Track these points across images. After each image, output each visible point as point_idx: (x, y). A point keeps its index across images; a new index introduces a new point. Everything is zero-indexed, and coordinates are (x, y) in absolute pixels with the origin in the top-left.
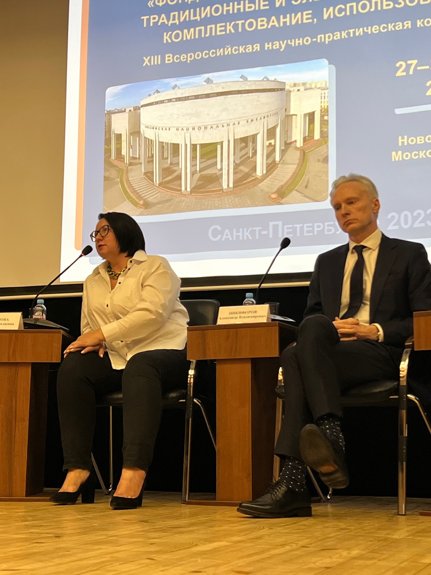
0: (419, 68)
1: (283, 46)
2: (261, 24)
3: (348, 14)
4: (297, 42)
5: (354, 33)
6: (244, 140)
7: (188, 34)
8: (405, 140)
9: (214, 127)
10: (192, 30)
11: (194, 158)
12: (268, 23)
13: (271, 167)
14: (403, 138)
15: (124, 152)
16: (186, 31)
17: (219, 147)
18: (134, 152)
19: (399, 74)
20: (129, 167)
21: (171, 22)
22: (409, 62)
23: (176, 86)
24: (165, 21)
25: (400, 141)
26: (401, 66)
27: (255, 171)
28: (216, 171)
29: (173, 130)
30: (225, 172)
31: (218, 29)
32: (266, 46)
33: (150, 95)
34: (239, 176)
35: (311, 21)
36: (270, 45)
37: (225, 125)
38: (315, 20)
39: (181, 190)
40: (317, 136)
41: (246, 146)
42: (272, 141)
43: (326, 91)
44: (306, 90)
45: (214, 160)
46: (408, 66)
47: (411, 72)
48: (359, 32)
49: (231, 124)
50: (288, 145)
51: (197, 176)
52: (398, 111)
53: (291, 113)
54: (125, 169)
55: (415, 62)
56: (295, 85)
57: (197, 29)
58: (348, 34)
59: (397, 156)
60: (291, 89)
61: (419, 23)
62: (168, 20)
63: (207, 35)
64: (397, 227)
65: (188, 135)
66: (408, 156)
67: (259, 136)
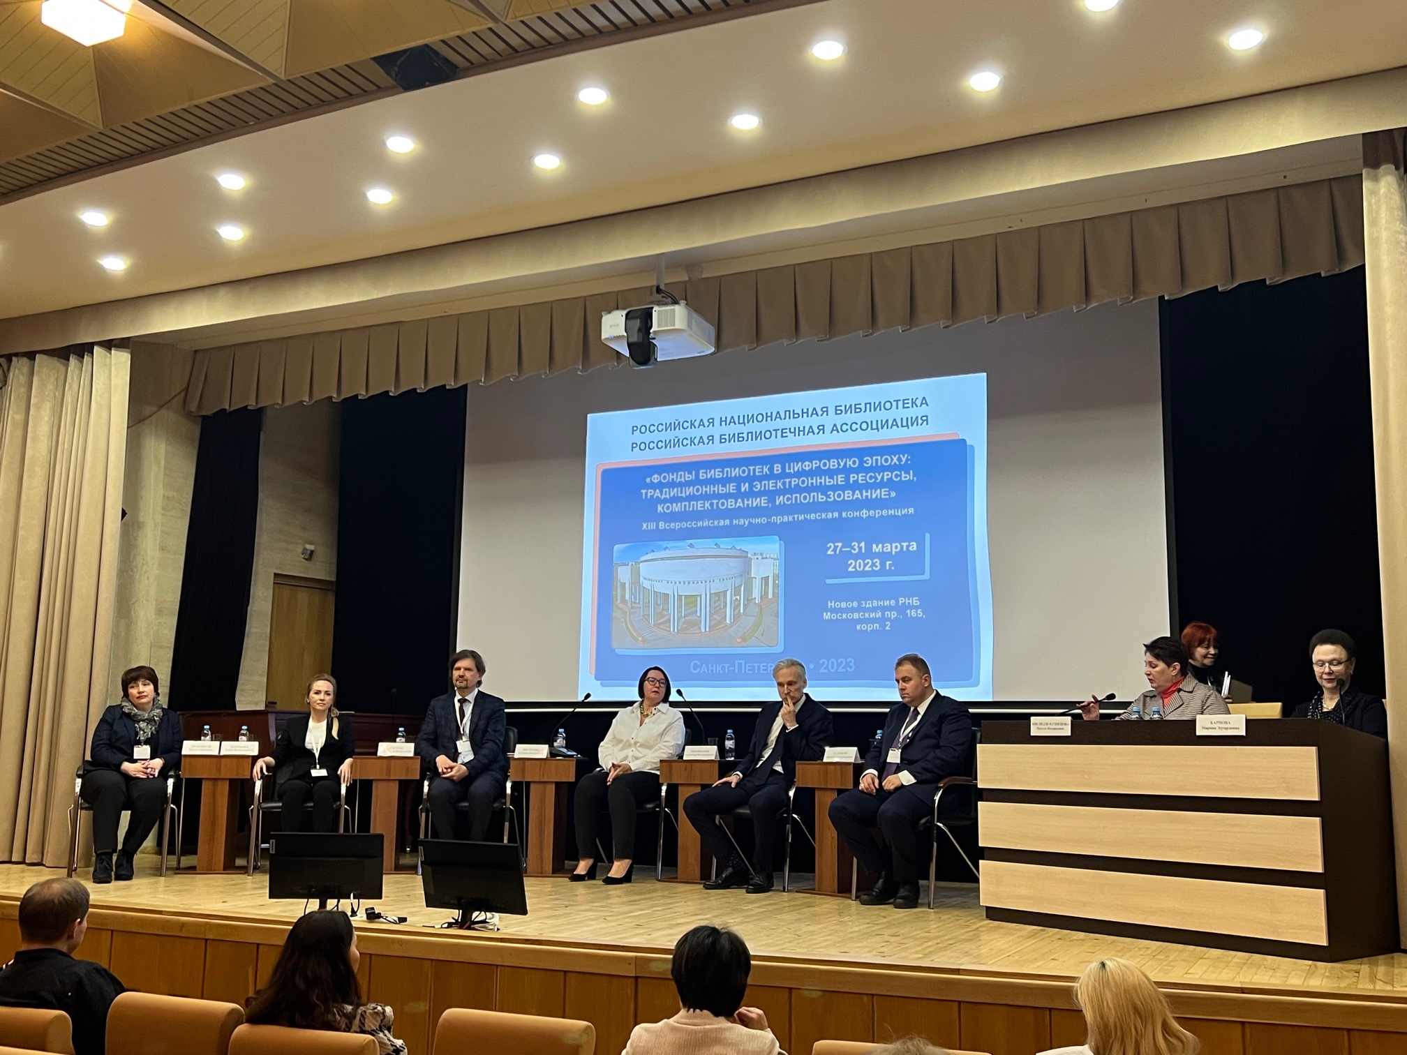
0: (843, 549)
1: (747, 523)
2: (731, 504)
3: (794, 502)
4: (757, 520)
5: (798, 518)
6: (717, 594)
7: (677, 507)
8: (833, 604)
9: (695, 582)
10: (679, 504)
11: (680, 606)
12: (736, 504)
13: (736, 617)
14: (831, 603)
15: (627, 597)
16: (674, 504)
17: (699, 598)
18: (635, 599)
19: (829, 552)
20: (632, 610)
21: (663, 496)
22: (837, 544)
23: (667, 548)
24: (659, 495)
25: (829, 604)
26: (831, 546)
27: (726, 620)
28: (697, 618)
29: (665, 582)
30: (703, 618)
31: (699, 505)
32: (734, 522)
33: (647, 554)
34: (713, 623)
35: (766, 505)
36: (737, 522)
37: (704, 582)
38: (770, 505)
39: (670, 631)
40: (770, 596)
41: (719, 600)
42: (738, 597)
43: (777, 562)
44: (762, 558)
45: (693, 609)
46: (836, 547)
47: (838, 552)
48: (801, 517)
49: (708, 581)
50: (749, 600)
51: (682, 621)
52: (829, 581)
53: (752, 576)
54: (628, 611)
55: (840, 545)
56: (755, 554)
57: (683, 504)
58: (794, 518)
59: (827, 616)
60: (752, 557)
61: (844, 515)
62: (661, 494)
63: (691, 509)
64: (826, 671)
65: (675, 587)
66: (834, 617)
67: (729, 593)
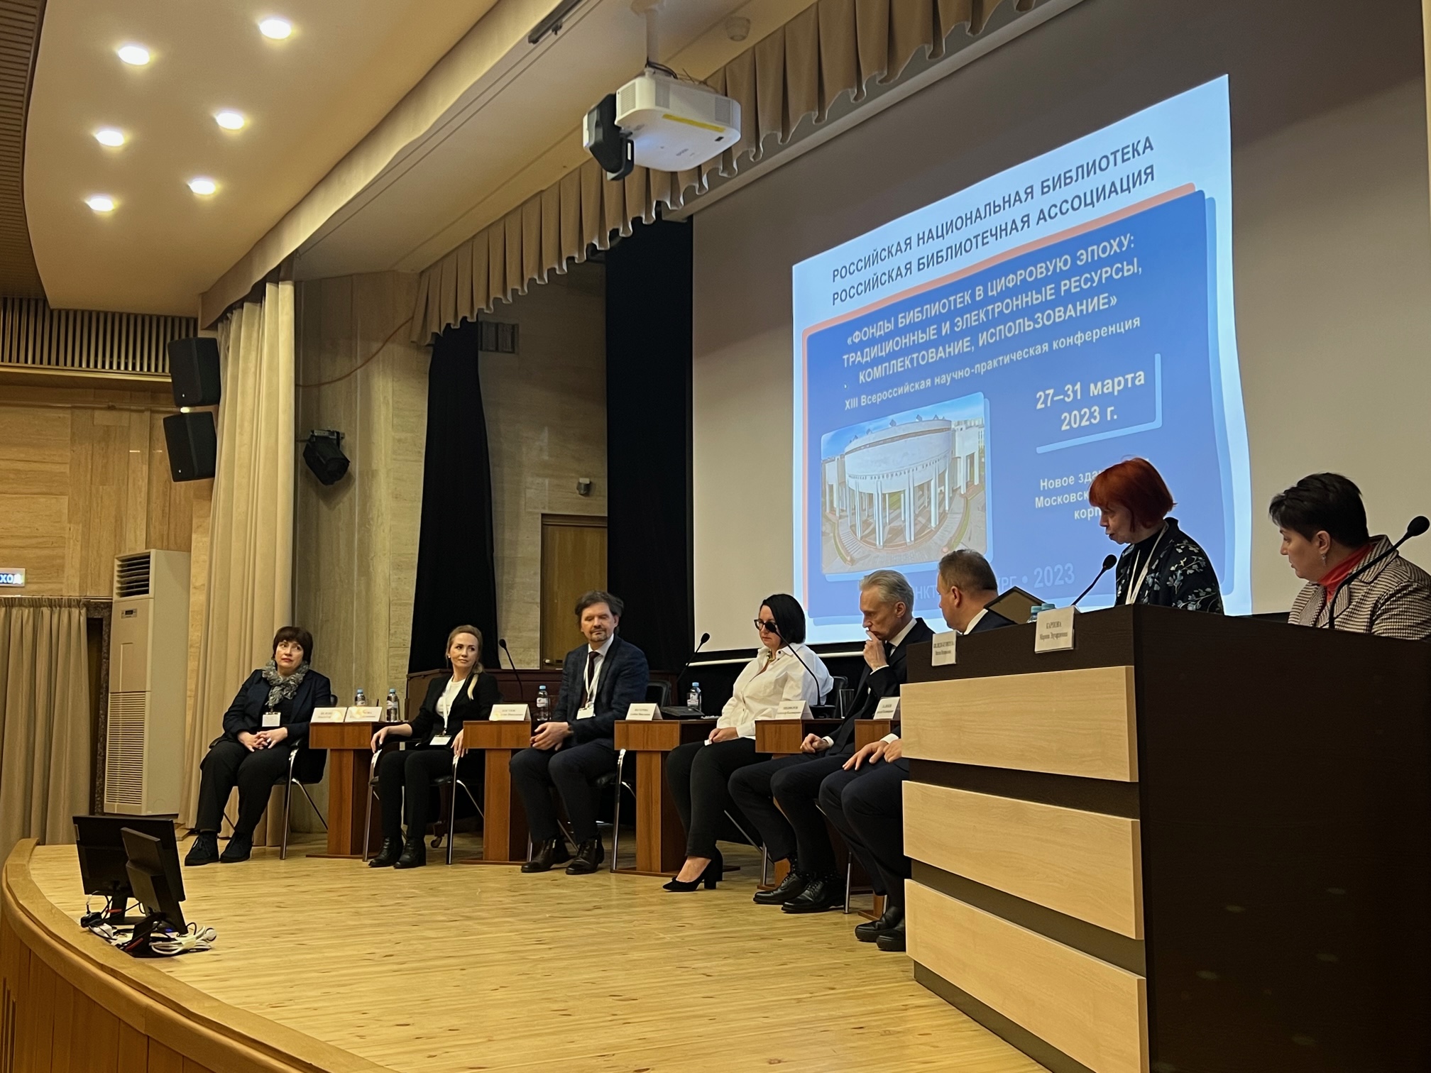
0: (1056, 398)
1: (949, 379)
2: (932, 356)
3: (998, 339)
4: (960, 374)
5: (1003, 360)
6: (921, 487)
7: (877, 372)
8: (1045, 484)
9: (898, 473)
10: (880, 367)
11: (884, 509)
12: (937, 354)
13: (942, 516)
14: (1044, 482)
15: (835, 506)
16: (875, 369)
17: (902, 495)
18: (842, 506)
19: (1040, 406)
20: (840, 521)
21: (865, 360)
22: (1047, 392)
23: (869, 430)
24: (860, 359)
25: (1042, 484)
26: (1040, 396)
27: (930, 522)
28: (901, 523)
29: (868, 478)
30: (907, 524)
31: (898, 365)
32: (936, 380)
33: (851, 442)
34: (918, 527)
35: (969, 349)
36: (939, 380)
37: (906, 472)
38: (973, 348)
39: (875, 545)
40: (976, 482)
41: (923, 495)
42: (942, 488)
43: (983, 429)
44: (967, 428)
45: (898, 511)
46: (1047, 396)
47: (1049, 404)
48: (1007, 360)
49: (911, 470)
50: (954, 491)
51: (887, 528)
52: (1040, 450)
53: (957, 455)
54: (836, 522)
55: (1051, 392)
56: (959, 424)
57: (884, 365)
58: (999, 362)
59: (1040, 502)
60: (956, 428)
61: (1055, 345)
62: (863, 358)
63: (891, 372)
64: (1041, 585)
65: (879, 483)
66: (1050, 502)
67: (933, 483)
